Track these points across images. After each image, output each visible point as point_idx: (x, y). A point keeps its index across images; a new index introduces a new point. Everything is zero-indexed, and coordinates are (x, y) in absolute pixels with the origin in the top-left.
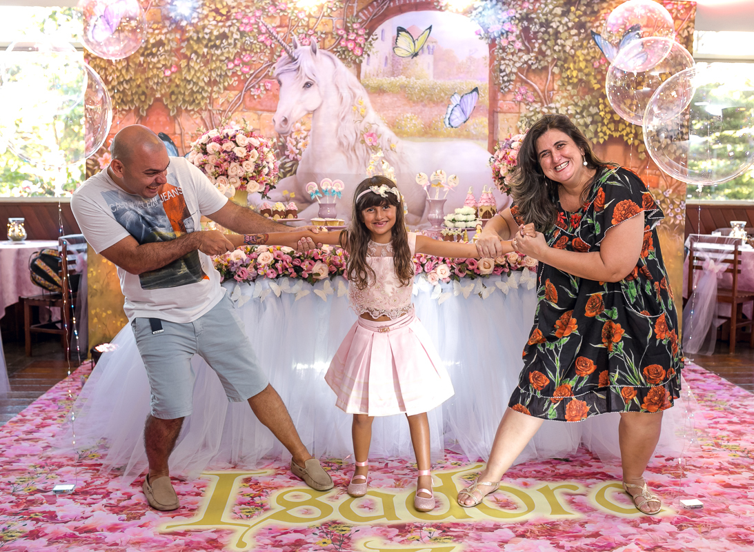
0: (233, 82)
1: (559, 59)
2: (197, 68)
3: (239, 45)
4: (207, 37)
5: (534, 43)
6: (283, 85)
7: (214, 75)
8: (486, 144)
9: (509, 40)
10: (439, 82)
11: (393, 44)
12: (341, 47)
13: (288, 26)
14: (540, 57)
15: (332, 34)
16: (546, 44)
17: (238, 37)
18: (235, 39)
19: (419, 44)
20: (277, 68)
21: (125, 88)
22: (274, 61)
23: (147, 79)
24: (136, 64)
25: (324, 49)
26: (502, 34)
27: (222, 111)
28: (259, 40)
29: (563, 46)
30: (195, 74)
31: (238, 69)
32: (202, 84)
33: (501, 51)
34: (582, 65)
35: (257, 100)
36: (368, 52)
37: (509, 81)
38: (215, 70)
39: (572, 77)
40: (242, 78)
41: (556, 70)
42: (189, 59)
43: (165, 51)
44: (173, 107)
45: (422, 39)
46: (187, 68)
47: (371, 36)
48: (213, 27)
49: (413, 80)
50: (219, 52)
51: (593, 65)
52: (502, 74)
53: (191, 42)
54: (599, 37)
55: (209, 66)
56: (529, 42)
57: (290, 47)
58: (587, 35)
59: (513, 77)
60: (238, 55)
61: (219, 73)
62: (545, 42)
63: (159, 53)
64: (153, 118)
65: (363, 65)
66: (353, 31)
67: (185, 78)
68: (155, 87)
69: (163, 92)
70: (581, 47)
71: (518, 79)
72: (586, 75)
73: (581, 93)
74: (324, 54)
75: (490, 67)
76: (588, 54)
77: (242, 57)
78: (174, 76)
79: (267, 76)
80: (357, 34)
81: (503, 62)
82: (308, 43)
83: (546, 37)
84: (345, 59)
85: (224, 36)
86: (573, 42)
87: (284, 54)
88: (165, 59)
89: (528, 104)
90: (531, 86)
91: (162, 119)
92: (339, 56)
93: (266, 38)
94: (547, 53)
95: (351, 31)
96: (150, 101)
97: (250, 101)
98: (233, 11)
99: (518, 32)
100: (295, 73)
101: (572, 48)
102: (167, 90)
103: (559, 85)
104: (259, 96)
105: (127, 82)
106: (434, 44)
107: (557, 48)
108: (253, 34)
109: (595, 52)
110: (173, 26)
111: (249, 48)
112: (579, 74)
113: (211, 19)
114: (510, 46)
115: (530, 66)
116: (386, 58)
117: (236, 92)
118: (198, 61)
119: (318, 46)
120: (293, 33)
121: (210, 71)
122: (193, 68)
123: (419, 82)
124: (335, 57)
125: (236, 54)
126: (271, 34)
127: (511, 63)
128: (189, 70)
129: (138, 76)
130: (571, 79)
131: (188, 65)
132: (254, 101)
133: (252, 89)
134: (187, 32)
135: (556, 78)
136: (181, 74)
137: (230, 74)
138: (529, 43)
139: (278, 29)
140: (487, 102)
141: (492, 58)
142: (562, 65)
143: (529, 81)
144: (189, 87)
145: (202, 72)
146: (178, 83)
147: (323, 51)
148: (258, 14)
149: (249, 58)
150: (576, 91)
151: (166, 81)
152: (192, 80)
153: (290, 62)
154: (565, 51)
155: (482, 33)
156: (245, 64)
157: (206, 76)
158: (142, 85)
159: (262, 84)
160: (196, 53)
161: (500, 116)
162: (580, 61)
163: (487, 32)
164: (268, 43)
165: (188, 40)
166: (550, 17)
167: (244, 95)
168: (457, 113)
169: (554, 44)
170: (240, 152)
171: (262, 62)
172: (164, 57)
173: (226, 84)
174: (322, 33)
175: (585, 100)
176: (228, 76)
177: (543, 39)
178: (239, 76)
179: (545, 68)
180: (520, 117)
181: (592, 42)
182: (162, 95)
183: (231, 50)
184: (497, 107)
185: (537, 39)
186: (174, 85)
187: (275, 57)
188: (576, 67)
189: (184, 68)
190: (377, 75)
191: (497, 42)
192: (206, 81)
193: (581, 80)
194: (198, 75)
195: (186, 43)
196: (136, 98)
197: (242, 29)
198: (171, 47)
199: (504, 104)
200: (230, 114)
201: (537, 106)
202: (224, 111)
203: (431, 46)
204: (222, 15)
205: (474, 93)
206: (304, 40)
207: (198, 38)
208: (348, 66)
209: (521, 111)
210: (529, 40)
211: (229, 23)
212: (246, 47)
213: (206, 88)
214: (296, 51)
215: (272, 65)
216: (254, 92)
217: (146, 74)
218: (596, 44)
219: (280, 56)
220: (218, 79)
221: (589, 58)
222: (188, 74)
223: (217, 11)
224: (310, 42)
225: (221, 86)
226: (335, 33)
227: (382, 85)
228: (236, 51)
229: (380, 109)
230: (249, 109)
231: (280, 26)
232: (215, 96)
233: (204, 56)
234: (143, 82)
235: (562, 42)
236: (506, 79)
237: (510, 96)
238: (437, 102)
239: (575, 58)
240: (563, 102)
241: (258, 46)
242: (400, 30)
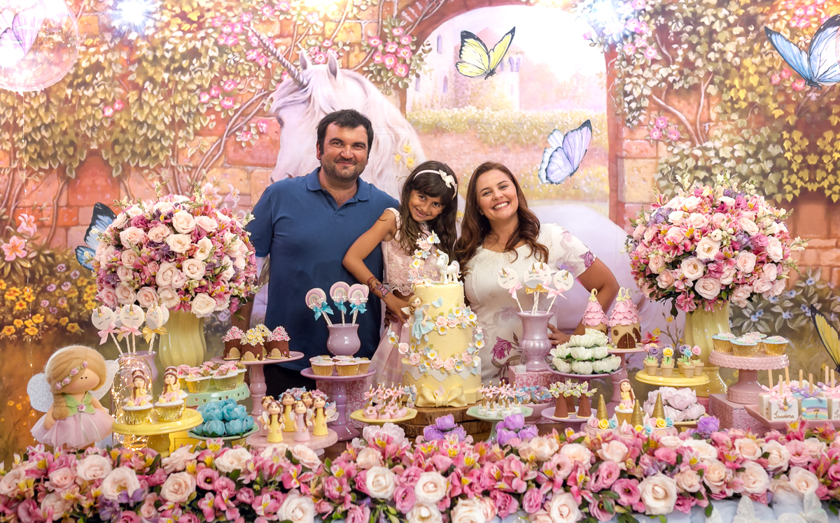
0: (209, 122)
1: (716, 73)
2: (153, 103)
3: (217, 66)
4: (168, 55)
5: (676, 49)
6: (285, 125)
7: (179, 113)
8: (606, 208)
9: (637, 45)
10: (530, 114)
11: (455, 58)
12: (375, 65)
13: (292, 36)
14: (686, 71)
15: (360, 45)
16: (694, 51)
17: (216, 54)
18: (211, 58)
19: (495, 57)
20: (277, 99)
21: (43, 137)
22: (271, 89)
23: (78, 122)
24: (60, 100)
25: (348, 68)
26: (626, 37)
27: (192, 168)
28: (249, 58)
29: (722, 52)
30: (150, 113)
31: (216, 102)
32: (160, 127)
33: (624, 63)
34: (754, 80)
35: (245, 150)
36: (418, 71)
37: (639, 109)
38: (180, 106)
39: (739, 99)
40: (222, 116)
41: (713, 90)
42: (141, 90)
43: (105, 79)
44: (117, 163)
45: (500, 49)
46: (137, 104)
47: (422, 47)
48: (177, 40)
49: (487, 112)
50: (186, 78)
51: (771, 80)
52: (628, 99)
53: (145, 64)
54: (779, 37)
55: (172, 99)
56: (669, 47)
57: (296, 66)
58: (759, 35)
59: (646, 103)
60: (216, 82)
61: (187, 110)
62: (693, 47)
63: (95, 82)
64: (87, 182)
65: (410, 92)
66: (393, 40)
67: (135, 119)
68: (89, 134)
69: (102, 140)
70: (750, 52)
71: (653, 106)
72: (761, 96)
73: (753, 125)
74: (349, 76)
75: (608, 87)
76: (762, 63)
77: (222, 84)
78: (118, 116)
79: (260, 112)
80: (399, 44)
81: (628, 80)
82: (323, 59)
83: (695, 39)
84: (382, 82)
85: (194, 54)
86: (738, 46)
87: (287, 78)
88: (105, 91)
89: (670, 144)
90: (674, 115)
91: (100, 182)
92: (371, 78)
93: (259, 55)
94: (696, 64)
95: (389, 40)
96: (82, 154)
97: (234, 151)
98: (208, 15)
99: (650, 34)
100: (303, 106)
101: (736, 55)
102: (108, 138)
103: (718, 113)
104: (248, 144)
105: (47, 127)
106: (519, 55)
107: (712, 56)
108: (239, 48)
109: (772, 60)
110: (117, 41)
111: (233, 71)
112: (750, 95)
113: (174, 28)
114: (638, 56)
115: (671, 85)
116: (446, 80)
117: (214, 138)
118: (155, 92)
119: (339, 64)
120: (299, 45)
121: (174, 106)
122: (148, 103)
123: (497, 114)
124: (366, 80)
125: (212, 80)
126: (266, 48)
127: (641, 81)
128: (141, 107)
129: (63, 119)
130: (736, 102)
131: (140, 98)
132: (241, 151)
133: (237, 133)
134: (137, 48)
135: (713, 103)
136: (129, 113)
137: (203, 110)
138: (667, 49)
139: (277, 41)
140: (605, 143)
141: (611, 76)
142: (722, 83)
143: (670, 108)
144: (141, 132)
145: (162, 110)
146: (124, 127)
147: (346, 71)
148: (246, 19)
149: (232, 86)
150: (745, 121)
151: (106, 124)
152: (145, 122)
153: (296, 90)
154: (725, 61)
155: (594, 36)
156: (228, 95)
157: (166, 115)
158: (69, 131)
159: (253, 125)
160: (152, 80)
161: (628, 164)
162: (749, 75)
163: (601, 34)
164: (262, 62)
165: (139, 61)
166: (699, 9)
167: (226, 142)
168: (559, 160)
169: (707, 49)
170: (179, 244)
171: (253, 91)
172: (102, 87)
173: (198, 126)
174: (345, 44)
175: (761, 134)
176: (201, 114)
177: (690, 43)
178: (217, 114)
179: (695, 88)
180: (658, 164)
181: (767, 46)
182: (100, 146)
183: (205, 75)
184: (621, 150)
185: (680, 43)
186: (119, 129)
187: (273, 83)
188: (744, 84)
189: (134, 103)
190: (432, 106)
191: (617, 50)
192: (168, 123)
193: (752, 105)
194: (155, 113)
195: (136, 65)
196: (60, 151)
197: (222, 42)
198: (114, 72)
199: (633, 143)
200: (204, 171)
201: (685, 146)
202: (195, 168)
203: (515, 58)
204: (190, 22)
205: (585, 129)
206: (318, 56)
207: (155, 57)
208: (386, 92)
209: (660, 155)
210: (668, 45)
211: (202, 34)
212: (227, 69)
213: (167, 133)
214: (305, 72)
215: (268, 95)
216: (241, 137)
217: (76, 115)
218: (774, 47)
219: (280, 81)
220: (185, 119)
221: (764, 69)
222: (139, 112)
223: (183, 16)
224: (327, 59)
225: (191, 130)
226: (365, 44)
227: (440, 121)
228: (212, 76)
230: (232, 163)
231: (280, 36)
232: (180, 145)
233: (163, 84)
234: (71, 127)
235: (720, 46)
236: (633, 105)
237: (642, 133)
238: (527, 145)
239: (742, 70)
240: (726, 138)
241: (247, 68)
242: (466, 35)
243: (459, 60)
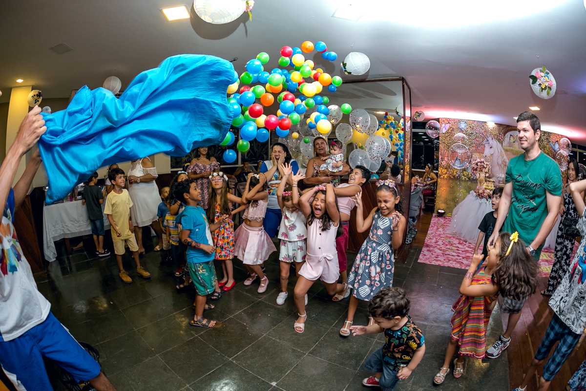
6: (485, 147)
12: (499, 139)
13: (486, 132)
17: (475, 134)
19: (515, 139)
20: (484, 142)
29: (544, 144)
31: (475, 142)
36: (504, 140)
47: (505, 136)
49: (514, 149)
50: (471, 137)
65: (503, 144)
66: (501, 135)
77: (476, 139)
85: (472, 133)
87: (486, 139)
98: (474, 127)
100: (488, 144)
108: (479, 133)
110: (460, 130)
116: (508, 142)
117: (475, 148)
120: (487, 134)
124: (497, 141)
126: (482, 134)
134: (464, 132)
137: (473, 143)
147: (494, 139)
148: (480, 128)
153: (487, 141)
156: (477, 141)
159: (481, 146)
164: (482, 136)
171: (481, 141)
173: (473, 146)
178: (475, 144)
190: (506, 146)
197: (476, 132)
207: (466, 133)
211: (473, 130)
214: (488, 138)
216: (479, 148)
221: (549, 147)
223: (470, 127)
225: (471, 146)
227: (507, 149)
228: (475, 137)
229: (507, 155)
230: (478, 152)
232: (470, 148)
242: (511, 135)
243: (510, 139)
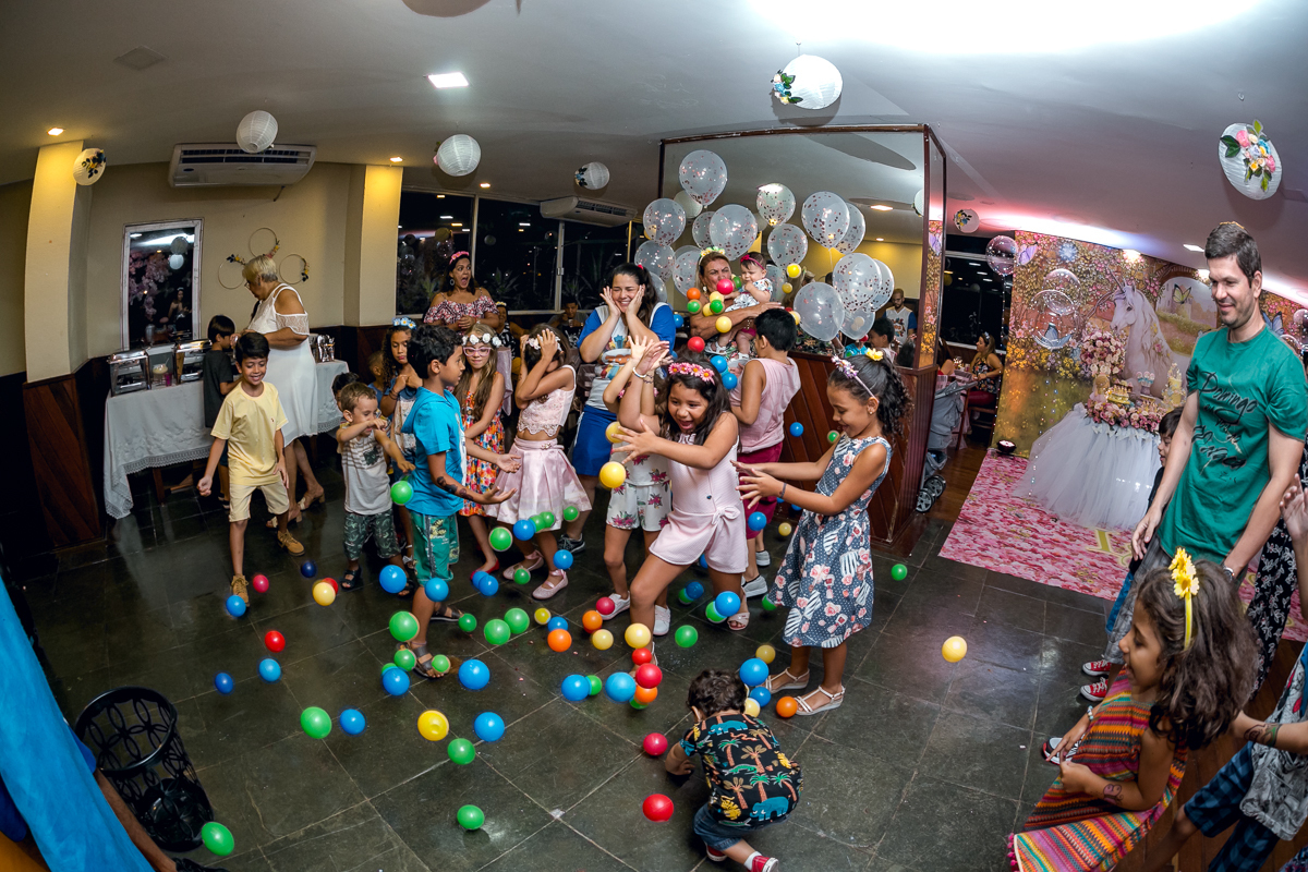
0: (1091, 299)
3: (1095, 278)
4: (1079, 271)
6: (1117, 306)
7: (1081, 293)
10: (1194, 321)
18: (1094, 275)
19: (1185, 296)
20: (1114, 296)
21: (1034, 294)
28: (1106, 278)
31: (1094, 292)
32: (1074, 298)
45: (1186, 294)
48: (1082, 266)
50: (1084, 280)
55: (1079, 288)
57: (1122, 285)
61: (1084, 293)
74: (1139, 292)
77: (1097, 286)
85: (1088, 272)
87: (1118, 289)
93: (1109, 277)
97: (1099, 312)
98: (1093, 259)
100: (1123, 301)
104: (1103, 311)
105: (1036, 290)
108: (1103, 273)
110: (1062, 262)
111: (1101, 282)
113: (1082, 261)
117: (1092, 306)
118: (1074, 283)
124: (1144, 295)
125: (1094, 284)
126: (1112, 275)
134: (1069, 266)
139: (1116, 274)
148: (1106, 262)
149: (1100, 287)
152: (1070, 295)
153: (1121, 294)
156: (1098, 290)
157: (1077, 294)
160: (1073, 279)
164: (1110, 280)
167: (1097, 308)
173: (1088, 300)
178: (1094, 297)
183: (1091, 281)
197: (1098, 269)
200: (1088, 318)
204: (1087, 260)
211: (1091, 264)
214: (1124, 288)
216: (1102, 308)
223: (1085, 257)
226: (1144, 281)
230: (1098, 317)
242: (1176, 286)
